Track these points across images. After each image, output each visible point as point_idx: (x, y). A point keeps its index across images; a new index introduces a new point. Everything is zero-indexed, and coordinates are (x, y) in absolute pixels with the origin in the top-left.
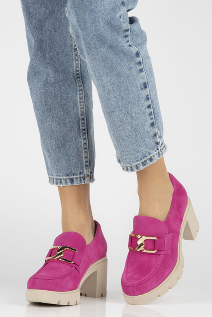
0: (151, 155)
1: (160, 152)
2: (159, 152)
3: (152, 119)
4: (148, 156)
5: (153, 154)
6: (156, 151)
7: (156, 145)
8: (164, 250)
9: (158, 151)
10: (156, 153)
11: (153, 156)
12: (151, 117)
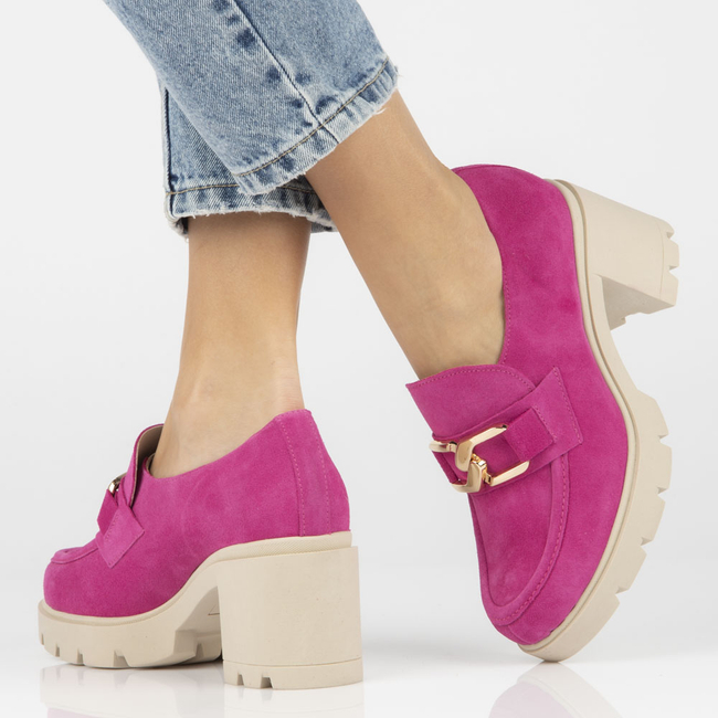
0: (283, 148)
1: (321, 133)
2: (314, 135)
3: (234, 19)
4: (271, 150)
5: (291, 144)
6: (298, 132)
7: (295, 110)
8: (553, 444)
9: (306, 132)
10: (300, 137)
11: (293, 150)
12: (230, 13)
